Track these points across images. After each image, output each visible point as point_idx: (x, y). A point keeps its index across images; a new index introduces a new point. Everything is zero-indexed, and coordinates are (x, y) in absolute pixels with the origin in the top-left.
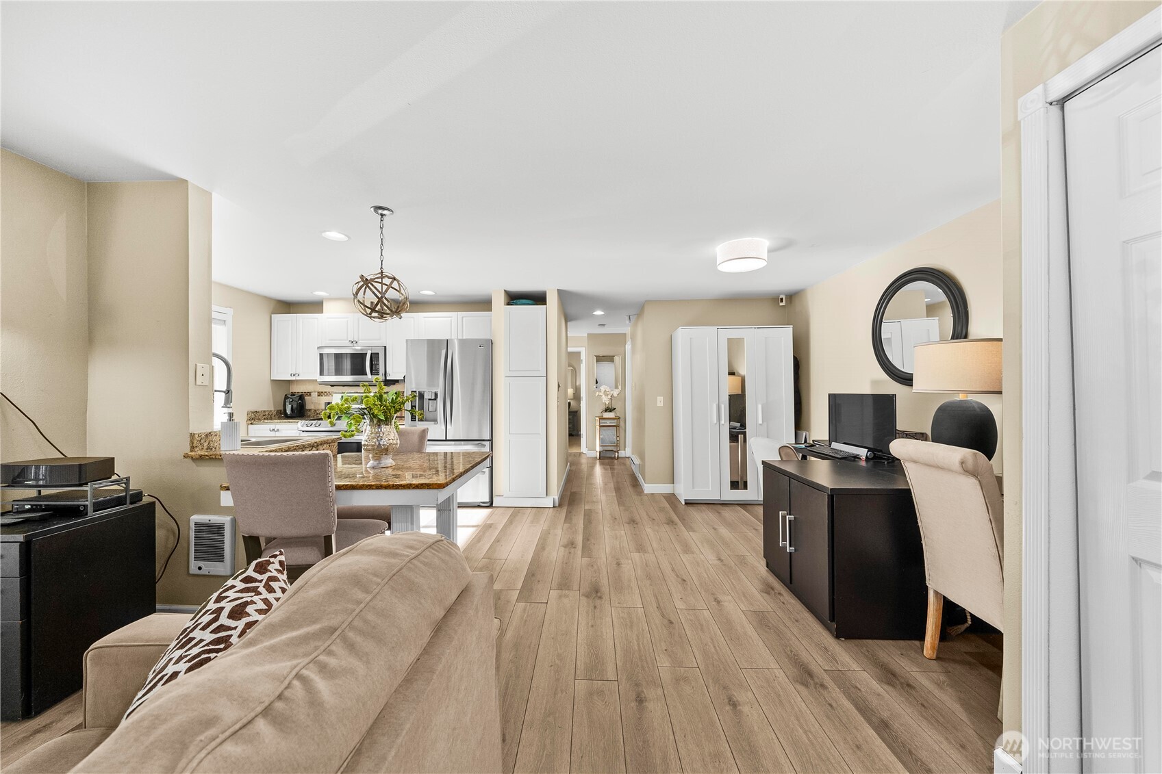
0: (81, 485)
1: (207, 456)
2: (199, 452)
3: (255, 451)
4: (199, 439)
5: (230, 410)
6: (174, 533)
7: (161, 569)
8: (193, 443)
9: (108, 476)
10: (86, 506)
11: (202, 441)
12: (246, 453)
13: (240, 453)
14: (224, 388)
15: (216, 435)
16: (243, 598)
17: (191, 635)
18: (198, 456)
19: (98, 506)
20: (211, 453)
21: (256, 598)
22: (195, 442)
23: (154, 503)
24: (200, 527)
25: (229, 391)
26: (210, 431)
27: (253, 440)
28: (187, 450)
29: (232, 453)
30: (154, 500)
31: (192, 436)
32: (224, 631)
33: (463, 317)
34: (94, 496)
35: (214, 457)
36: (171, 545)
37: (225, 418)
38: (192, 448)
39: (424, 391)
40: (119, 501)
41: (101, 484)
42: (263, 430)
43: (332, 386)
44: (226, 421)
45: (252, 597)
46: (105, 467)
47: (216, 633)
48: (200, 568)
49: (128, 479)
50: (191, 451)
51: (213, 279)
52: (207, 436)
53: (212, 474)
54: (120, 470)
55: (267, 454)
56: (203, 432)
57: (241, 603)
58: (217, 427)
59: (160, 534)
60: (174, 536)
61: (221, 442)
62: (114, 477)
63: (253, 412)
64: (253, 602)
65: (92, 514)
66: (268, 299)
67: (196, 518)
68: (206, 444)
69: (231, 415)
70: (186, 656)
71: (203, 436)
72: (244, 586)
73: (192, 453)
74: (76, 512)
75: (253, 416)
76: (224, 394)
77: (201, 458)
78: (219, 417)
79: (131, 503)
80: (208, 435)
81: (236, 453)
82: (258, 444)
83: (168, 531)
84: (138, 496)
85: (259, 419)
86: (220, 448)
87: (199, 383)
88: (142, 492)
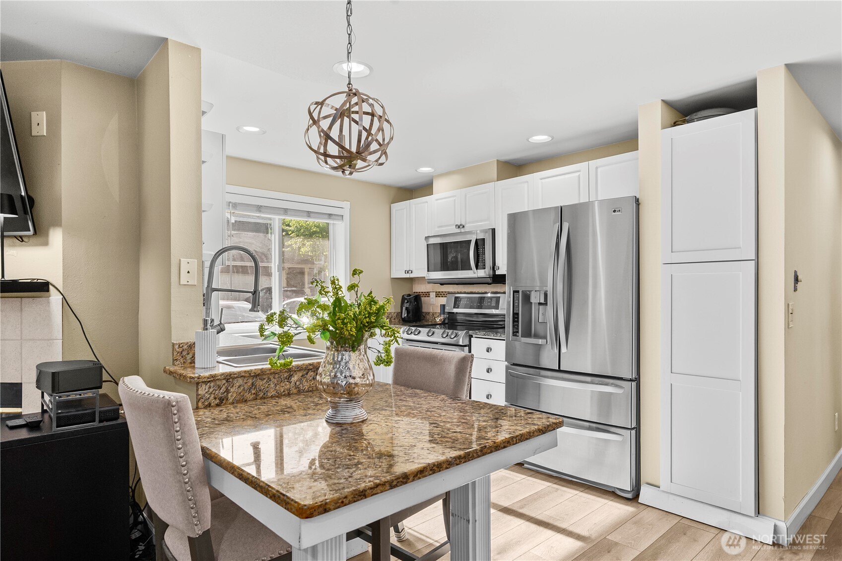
4: (180, 350)
8: (173, 355)
11: (184, 353)
22: (176, 353)
31: (173, 345)
33: (597, 168)
38: (173, 361)
39: (530, 291)
43: (442, 284)
50: (172, 365)
56: (185, 341)
66: (386, 187)
68: (189, 357)
71: (185, 347)
79: (101, 421)
80: (192, 346)
87: (183, 282)
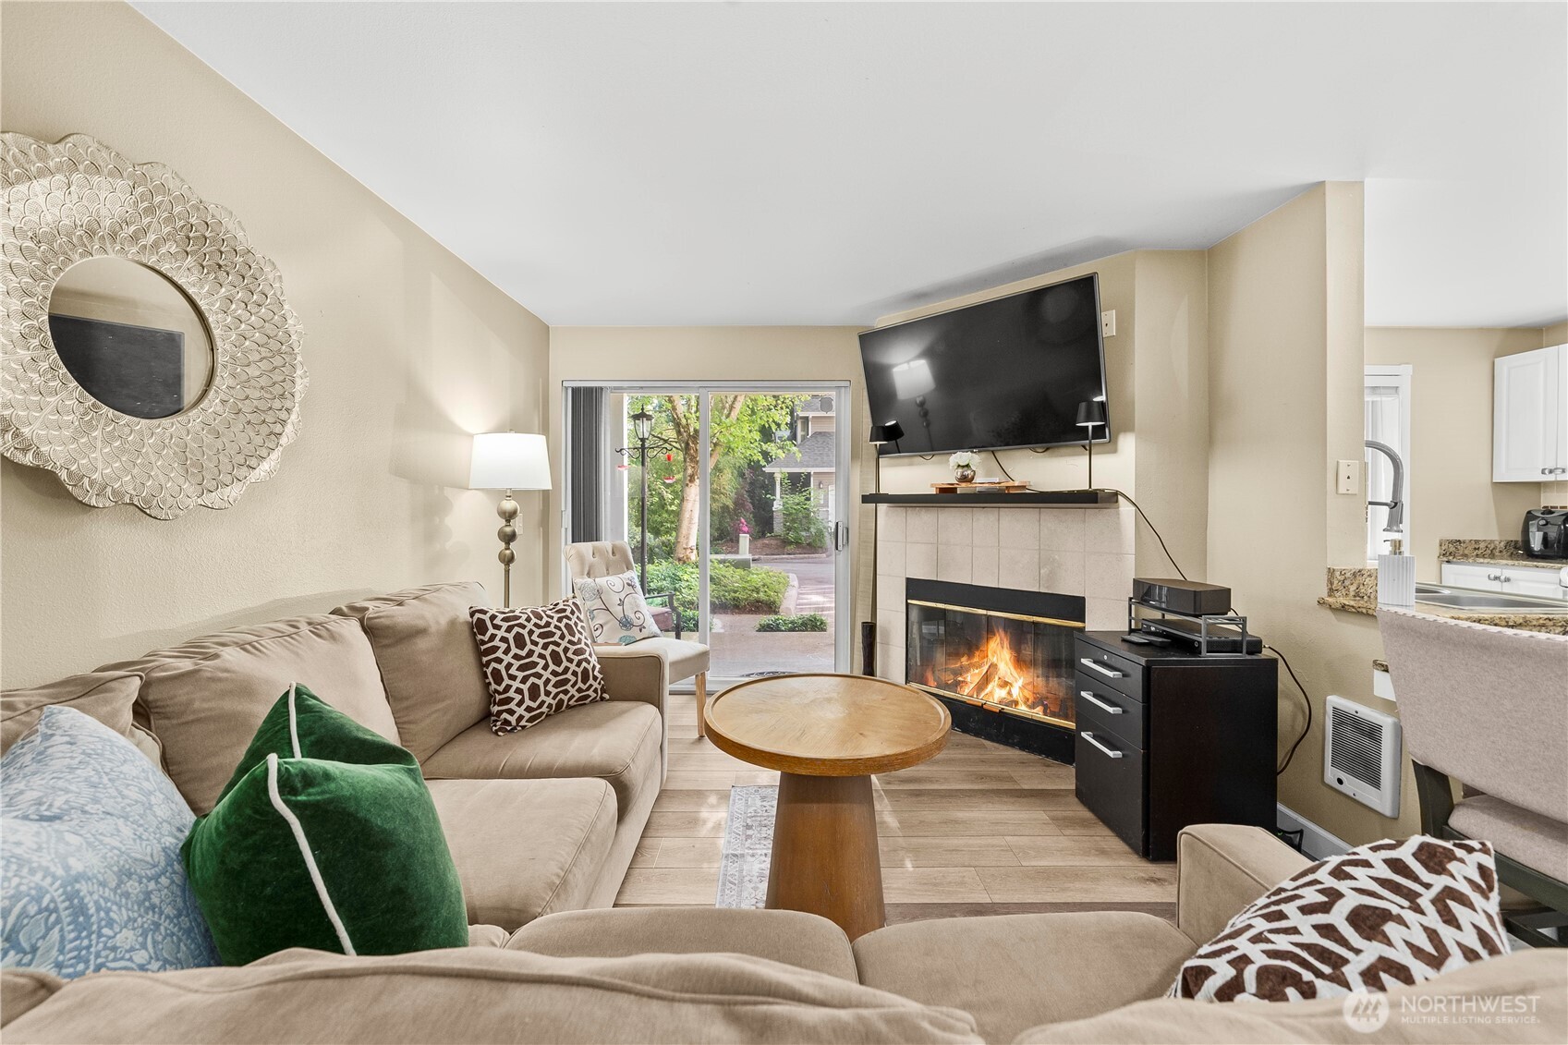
0: (1197, 616)
1: (1353, 607)
2: (1340, 599)
3: (1443, 616)
4: (1342, 578)
5: (1396, 536)
6: (1304, 712)
7: (1285, 757)
8: (1332, 584)
9: (1224, 611)
10: (1200, 643)
11: (1347, 583)
12: (1420, 615)
13: (1410, 613)
14: (1388, 499)
15: (1370, 576)
16: (1381, 898)
17: (1283, 907)
18: (1338, 606)
19: (1213, 647)
20: (1362, 603)
21: (1409, 916)
22: (1336, 582)
23: (1275, 661)
24: (1341, 718)
25: (1396, 504)
26: (1360, 567)
27: (1446, 592)
28: (1323, 593)
29: (1393, 609)
30: (1276, 656)
31: (1331, 572)
32: (1336, 941)
34: (1208, 633)
35: (1364, 611)
36: (1300, 728)
37: (1386, 549)
38: (1331, 592)
40: (1234, 647)
41: (1217, 619)
42: (1472, 577)
44: (1388, 553)
45: (1402, 907)
46: (1219, 600)
47: (1322, 935)
48: (1340, 781)
49: (1244, 620)
50: (1330, 596)
51: (1366, 325)
52: (1354, 574)
53: (1361, 640)
54: (1238, 606)
55: (1466, 624)
56: (1351, 568)
57: (1376, 908)
58: (1371, 564)
59: (1284, 707)
60: (1305, 719)
61: (1379, 588)
62: (1231, 614)
63: (1451, 542)
64: (1400, 920)
65: (1206, 655)
67: (1334, 701)
68: (1352, 588)
69: (1397, 546)
70: (1268, 941)
71: (1349, 575)
72: (1386, 873)
73: (1331, 600)
74: (1190, 647)
75: (1452, 549)
76: (1386, 509)
77: (1343, 609)
78: (1378, 544)
79: (1248, 653)
80: (1358, 573)
81: (1401, 611)
82: (1453, 601)
83: (1295, 704)
84: (1256, 646)
85: (1465, 556)
86: (1376, 598)
87: (1342, 490)
88: (1260, 642)
